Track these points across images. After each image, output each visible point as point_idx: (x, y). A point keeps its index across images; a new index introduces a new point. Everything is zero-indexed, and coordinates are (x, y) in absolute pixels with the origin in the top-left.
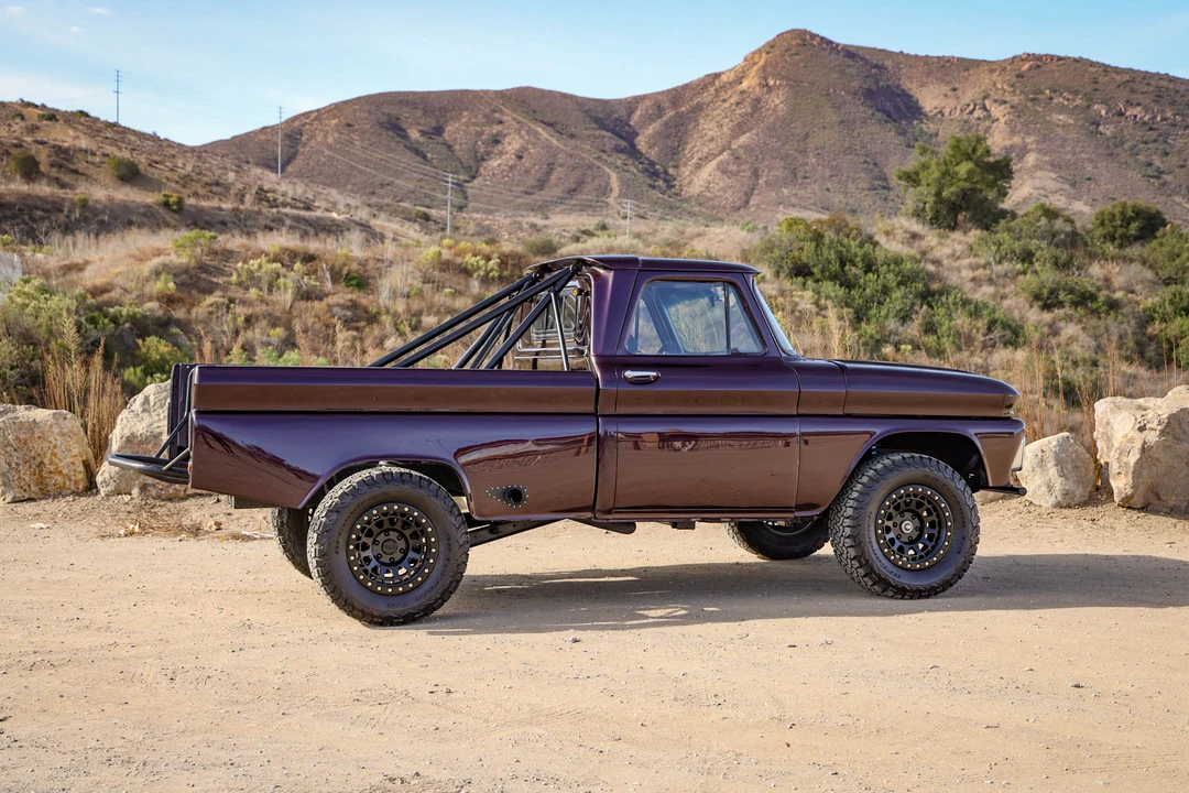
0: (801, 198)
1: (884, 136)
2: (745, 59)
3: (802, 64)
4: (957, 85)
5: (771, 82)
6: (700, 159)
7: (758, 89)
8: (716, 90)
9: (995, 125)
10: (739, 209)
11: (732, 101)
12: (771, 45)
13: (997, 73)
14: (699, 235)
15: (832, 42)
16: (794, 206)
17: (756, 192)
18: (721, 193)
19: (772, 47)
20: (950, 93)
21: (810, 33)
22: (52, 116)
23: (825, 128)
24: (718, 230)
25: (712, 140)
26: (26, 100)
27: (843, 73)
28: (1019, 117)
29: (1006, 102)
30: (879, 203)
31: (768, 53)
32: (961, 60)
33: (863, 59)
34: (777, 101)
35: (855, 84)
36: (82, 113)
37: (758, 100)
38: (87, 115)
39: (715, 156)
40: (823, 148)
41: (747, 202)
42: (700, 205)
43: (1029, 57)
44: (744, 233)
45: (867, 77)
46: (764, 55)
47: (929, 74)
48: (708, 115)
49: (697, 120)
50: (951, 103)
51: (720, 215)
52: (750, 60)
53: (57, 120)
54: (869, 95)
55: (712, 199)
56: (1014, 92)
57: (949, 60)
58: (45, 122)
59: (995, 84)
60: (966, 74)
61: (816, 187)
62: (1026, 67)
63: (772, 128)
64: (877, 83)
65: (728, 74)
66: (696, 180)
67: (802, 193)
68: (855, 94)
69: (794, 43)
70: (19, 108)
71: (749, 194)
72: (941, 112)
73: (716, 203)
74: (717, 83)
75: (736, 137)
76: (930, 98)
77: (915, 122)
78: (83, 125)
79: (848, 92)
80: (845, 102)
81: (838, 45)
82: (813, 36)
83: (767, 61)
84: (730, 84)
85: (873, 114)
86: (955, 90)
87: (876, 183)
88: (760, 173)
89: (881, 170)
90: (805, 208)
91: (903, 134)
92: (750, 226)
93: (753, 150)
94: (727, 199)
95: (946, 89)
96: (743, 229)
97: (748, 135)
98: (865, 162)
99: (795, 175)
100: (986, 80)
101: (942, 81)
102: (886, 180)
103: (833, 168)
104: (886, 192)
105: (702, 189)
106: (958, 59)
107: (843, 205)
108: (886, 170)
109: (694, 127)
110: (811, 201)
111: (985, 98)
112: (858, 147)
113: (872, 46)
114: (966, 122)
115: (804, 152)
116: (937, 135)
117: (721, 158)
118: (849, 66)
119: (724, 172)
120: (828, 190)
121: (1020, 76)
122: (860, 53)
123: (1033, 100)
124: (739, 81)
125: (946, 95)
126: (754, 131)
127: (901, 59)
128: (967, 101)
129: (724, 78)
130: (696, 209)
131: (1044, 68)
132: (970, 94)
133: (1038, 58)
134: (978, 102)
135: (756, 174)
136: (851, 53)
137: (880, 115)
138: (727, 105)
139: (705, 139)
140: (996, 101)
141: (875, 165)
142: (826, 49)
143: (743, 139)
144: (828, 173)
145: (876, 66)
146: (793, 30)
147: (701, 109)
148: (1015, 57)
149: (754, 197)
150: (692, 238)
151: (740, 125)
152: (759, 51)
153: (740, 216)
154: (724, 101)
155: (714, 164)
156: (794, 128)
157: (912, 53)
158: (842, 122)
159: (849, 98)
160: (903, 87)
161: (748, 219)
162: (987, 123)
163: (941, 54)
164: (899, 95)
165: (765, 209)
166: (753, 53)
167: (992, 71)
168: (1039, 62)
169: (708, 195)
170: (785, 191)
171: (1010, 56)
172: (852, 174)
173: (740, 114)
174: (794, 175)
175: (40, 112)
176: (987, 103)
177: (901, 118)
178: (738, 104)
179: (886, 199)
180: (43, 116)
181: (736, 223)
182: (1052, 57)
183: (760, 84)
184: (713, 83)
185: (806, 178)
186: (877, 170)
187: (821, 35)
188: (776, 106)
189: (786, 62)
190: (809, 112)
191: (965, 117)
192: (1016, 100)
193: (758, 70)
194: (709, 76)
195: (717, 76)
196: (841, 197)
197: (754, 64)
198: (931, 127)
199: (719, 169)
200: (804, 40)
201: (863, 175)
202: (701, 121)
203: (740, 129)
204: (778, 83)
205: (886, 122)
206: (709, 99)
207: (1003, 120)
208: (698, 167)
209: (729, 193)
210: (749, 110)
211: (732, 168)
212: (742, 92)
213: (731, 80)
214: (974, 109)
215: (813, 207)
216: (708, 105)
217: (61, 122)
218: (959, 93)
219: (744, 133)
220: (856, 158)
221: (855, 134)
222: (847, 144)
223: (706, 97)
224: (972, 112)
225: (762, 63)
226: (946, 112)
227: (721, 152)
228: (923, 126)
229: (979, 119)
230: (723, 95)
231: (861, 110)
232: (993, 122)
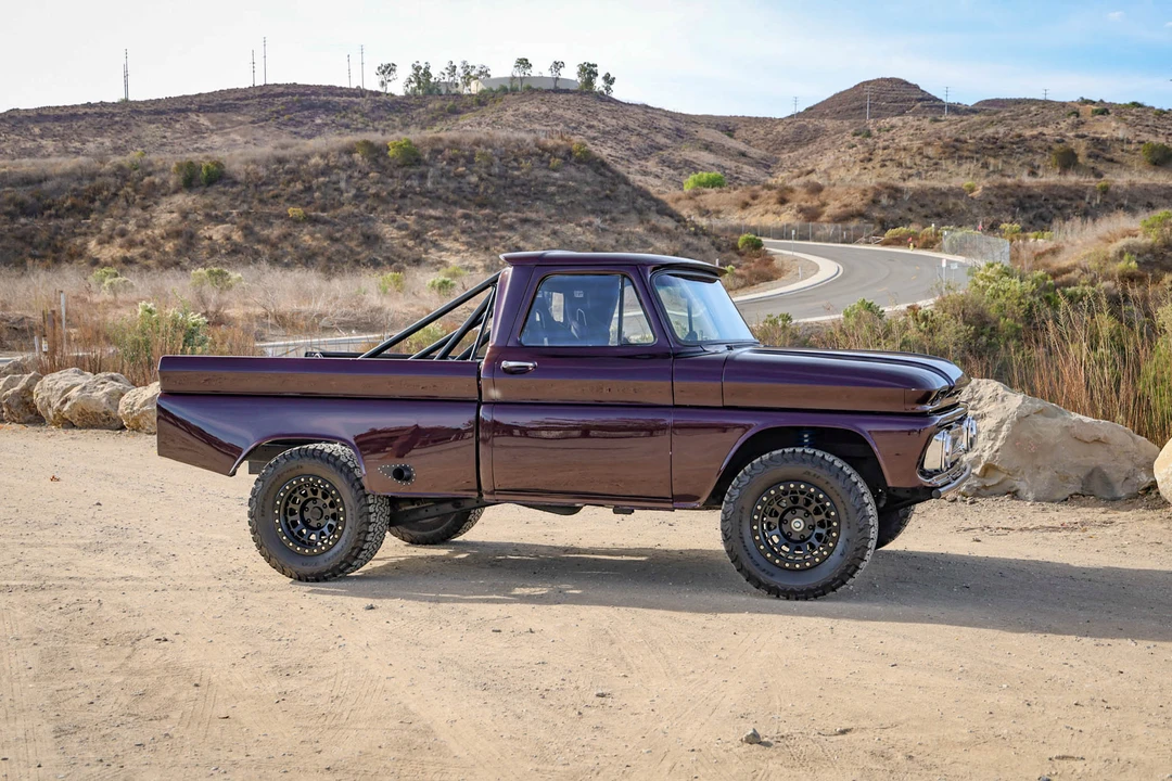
22: (1104, 110)
26: (1085, 98)
36: (1135, 104)
38: (1139, 106)
53: (1109, 113)
58: (1097, 117)
70: (1078, 106)
78: (1133, 115)
175: (1095, 108)
180: (1096, 111)
217: (1113, 115)
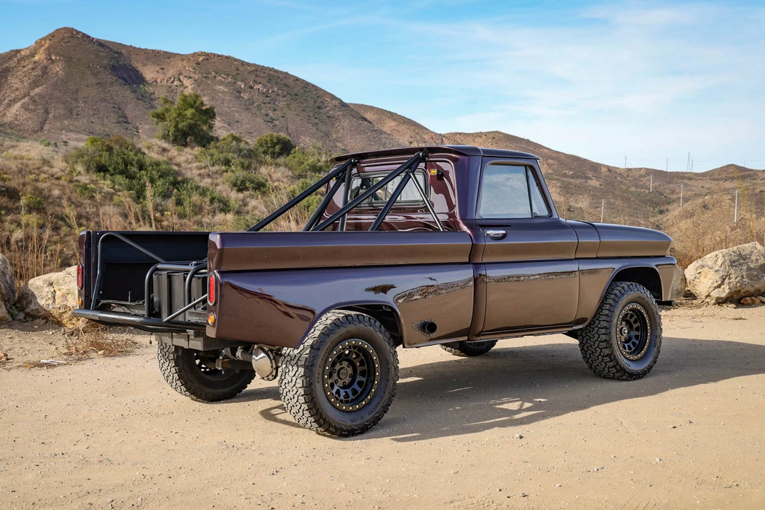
0: (76, 127)
1: (123, 93)
2: (36, 43)
3: (72, 48)
4: (163, 66)
5: (53, 58)
6: (10, 101)
7: (45, 61)
8: (18, 60)
9: (186, 90)
10: (37, 132)
11: (29, 67)
12: (52, 36)
13: (186, 61)
14: (13, 147)
15: (89, 37)
16: (72, 131)
17: (47, 122)
18: (25, 122)
19: (53, 37)
20: (160, 71)
21: (76, 30)
23: (88, 86)
24: (25, 144)
25: (17, 89)
27: (97, 55)
28: (199, 86)
29: (191, 78)
30: (123, 131)
31: (50, 40)
32: (166, 53)
33: (109, 48)
34: (58, 68)
35: (105, 62)
37: (46, 68)
39: (20, 100)
40: (88, 98)
41: (42, 128)
42: (11, 128)
43: (202, 54)
44: (42, 147)
45: (112, 58)
46: (48, 41)
47: (148, 59)
48: (14, 75)
49: (6, 77)
50: (162, 76)
51: (24, 135)
52: (39, 43)
54: (114, 69)
55: (19, 125)
56: (195, 72)
57: (158, 52)
59: (185, 67)
60: (168, 61)
61: (85, 121)
62: (201, 59)
63: (55, 85)
64: (118, 62)
65: (25, 51)
66: (8, 113)
67: (76, 123)
68: (105, 68)
69: (66, 35)
71: (43, 123)
72: (155, 81)
73: (22, 128)
74: (18, 55)
75: (33, 89)
76: (149, 73)
77: (141, 86)
79: (101, 67)
80: (99, 72)
81: (93, 39)
82: (78, 32)
83: (50, 45)
84: (27, 57)
85: (117, 80)
86: (163, 69)
87: (121, 119)
88: (49, 111)
89: (123, 112)
90: (79, 132)
91: (135, 92)
92: (47, 142)
93: (44, 97)
94: (29, 125)
95: (157, 68)
96: (41, 143)
97: (40, 88)
98: (114, 107)
99: (72, 113)
100: (180, 64)
101: (155, 63)
102: (126, 118)
103: (95, 110)
104: (126, 124)
105: (12, 119)
106: (164, 52)
107: (101, 132)
108: (126, 112)
109: (5, 81)
110: (82, 128)
111: (180, 75)
112: (109, 98)
113: (114, 41)
114: (170, 87)
115: (76, 100)
116: (154, 94)
117: (23, 101)
118: (100, 51)
119: (26, 110)
120: (92, 122)
121: (198, 64)
122: (107, 44)
123: (206, 77)
124: (33, 55)
125: (158, 72)
126: (44, 86)
127: (131, 50)
128: (170, 76)
129: (23, 53)
130: (9, 131)
131: (211, 60)
132: (171, 72)
133: (207, 54)
134: (176, 76)
135: (47, 112)
136: (101, 44)
137: (120, 81)
138: (26, 69)
139: (13, 88)
140: (186, 77)
141: (120, 109)
142: (86, 41)
143: (37, 90)
144: (91, 112)
145: (117, 53)
146: (65, 28)
147: (9, 71)
148: (195, 53)
149: (46, 125)
150: (8, 148)
151: (34, 82)
152: (44, 39)
153: (38, 136)
154: (24, 67)
155: (19, 104)
156: (69, 85)
157: (137, 46)
158: (99, 83)
159: (102, 70)
160: (133, 66)
161: (43, 138)
162: (182, 89)
163: (154, 49)
164: (131, 70)
165: (54, 133)
166: (41, 40)
167: (182, 60)
168: (208, 57)
169: (16, 122)
170: (66, 122)
171: (192, 52)
172: (106, 114)
173: (35, 76)
174: (70, 113)
176: (181, 77)
177: (133, 83)
178: (33, 69)
179: (127, 129)
181: (36, 140)
182: (214, 55)
183: (46, 58)
184: (15, 56)
185: (78, 115)
186: (120, 112)
187: (83, 32)
188: (57, 72)
189: (62, 46)
190: (78, 76)
191: (169, 84)
192: (196, 77)
193: (45, 50)
194: (12, 51)
195: (18, 51)
196: (100, 127)
197: (42, 46)
198: (151, 89)
199: (22, 107)
200: (73, 34)
201: (113, 115)
202: (10, 78)
203: (35, 84)
204: (58, 58)
205: (125, 85)
206: (14, 65)
207: (190, 88)
208: (9, 105)
209: (30, 123)
210: (40, 73)
211: (32, 107)
212: (35, 62)
213: (27, 54)
214: (174, 80)
215: (84, 132)
216: (13, 69)
218: (165, 71)
219: (38, 87)
220: (108, 105)
221: (107, 91)
222: (102, 96)
223: (12, 63)
224: (173, 82)
225: (47, 45)
226: (159, 81)
227: (24, 97)
228: (146, 88)
229: (177, 86)
230: (23, 63)
231: (109, 77)
232: (185, 88)
